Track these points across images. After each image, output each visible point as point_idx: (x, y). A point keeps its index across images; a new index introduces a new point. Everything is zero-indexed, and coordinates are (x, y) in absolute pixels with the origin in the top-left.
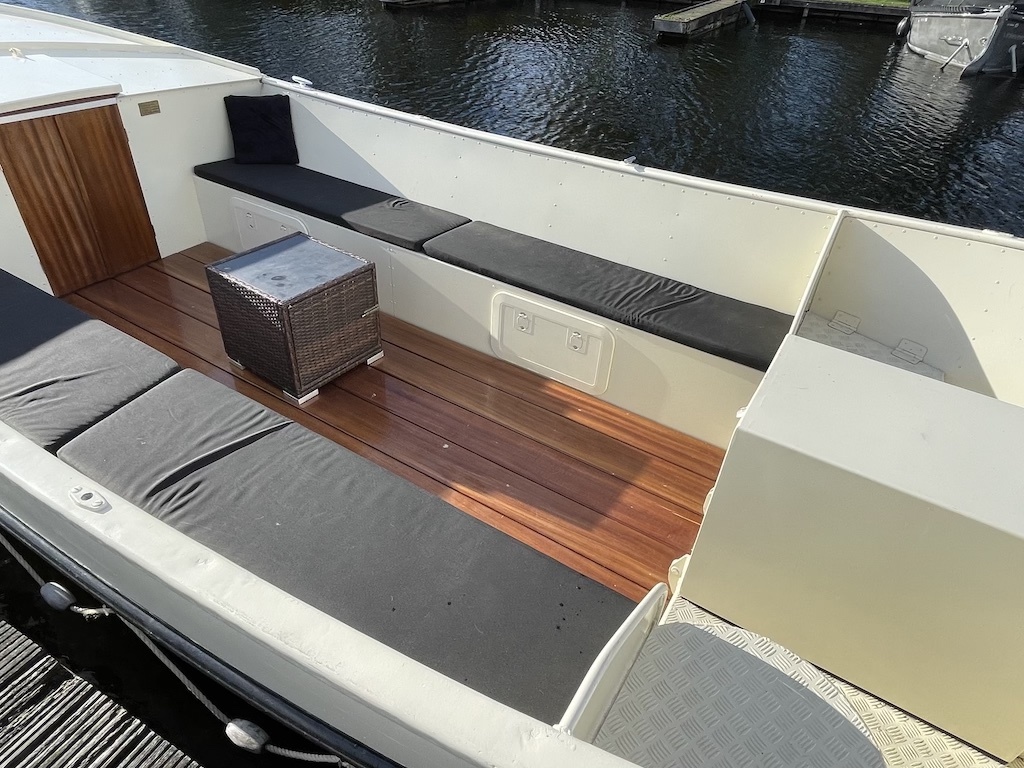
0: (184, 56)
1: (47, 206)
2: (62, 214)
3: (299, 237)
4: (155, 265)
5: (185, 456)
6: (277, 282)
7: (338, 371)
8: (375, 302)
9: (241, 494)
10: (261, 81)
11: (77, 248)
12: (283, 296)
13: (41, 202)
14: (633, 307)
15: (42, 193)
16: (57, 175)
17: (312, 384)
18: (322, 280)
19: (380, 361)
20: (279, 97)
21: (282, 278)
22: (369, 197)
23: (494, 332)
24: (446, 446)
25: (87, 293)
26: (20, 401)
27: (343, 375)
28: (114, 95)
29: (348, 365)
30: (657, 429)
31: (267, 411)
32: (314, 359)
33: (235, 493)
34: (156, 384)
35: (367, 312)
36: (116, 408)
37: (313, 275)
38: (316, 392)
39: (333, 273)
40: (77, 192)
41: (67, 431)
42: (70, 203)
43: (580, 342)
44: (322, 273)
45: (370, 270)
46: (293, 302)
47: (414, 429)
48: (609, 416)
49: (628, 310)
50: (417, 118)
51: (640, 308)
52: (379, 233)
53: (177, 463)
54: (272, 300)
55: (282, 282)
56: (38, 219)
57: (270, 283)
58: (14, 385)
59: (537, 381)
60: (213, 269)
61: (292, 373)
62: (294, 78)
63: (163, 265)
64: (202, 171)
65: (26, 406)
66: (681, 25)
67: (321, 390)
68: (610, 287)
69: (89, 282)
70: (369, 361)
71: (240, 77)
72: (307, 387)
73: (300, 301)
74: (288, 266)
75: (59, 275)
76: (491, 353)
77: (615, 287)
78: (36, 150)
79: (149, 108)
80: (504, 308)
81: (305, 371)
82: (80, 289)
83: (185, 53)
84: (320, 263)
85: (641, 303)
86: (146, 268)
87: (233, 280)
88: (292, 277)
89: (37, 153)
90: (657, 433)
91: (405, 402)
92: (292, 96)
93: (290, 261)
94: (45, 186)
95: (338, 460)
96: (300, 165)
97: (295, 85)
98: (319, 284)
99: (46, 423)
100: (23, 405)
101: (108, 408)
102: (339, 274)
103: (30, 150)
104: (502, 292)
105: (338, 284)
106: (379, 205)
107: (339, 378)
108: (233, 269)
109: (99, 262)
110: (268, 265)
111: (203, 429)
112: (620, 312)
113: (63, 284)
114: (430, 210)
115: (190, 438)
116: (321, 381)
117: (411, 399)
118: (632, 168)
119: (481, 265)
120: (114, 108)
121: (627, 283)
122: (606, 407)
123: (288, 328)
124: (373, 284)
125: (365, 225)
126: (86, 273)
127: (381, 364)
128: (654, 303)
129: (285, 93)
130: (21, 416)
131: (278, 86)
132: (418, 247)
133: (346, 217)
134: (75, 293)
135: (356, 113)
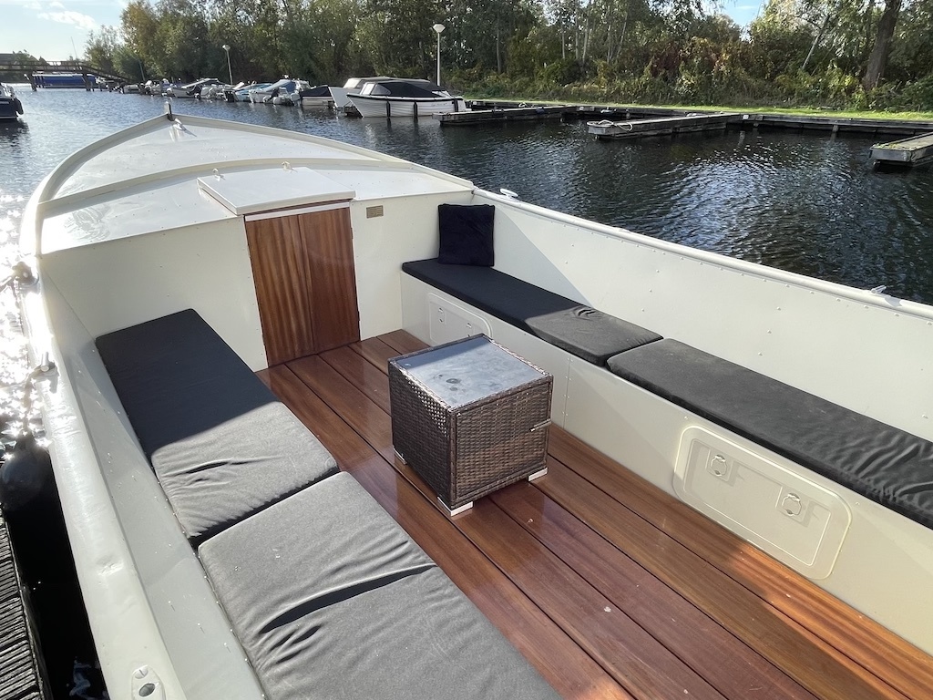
0: (412, 170)
1: (278, 289)
3: (481, 339)
4: (354, 346)
5: (314, 585)
6: (451, 385)
7: (497, 485)
8: (547, 416)
9: (358, 659)
10: (472, 192)
11: (294, 326)
12: (455, 402)
13: (274, 286)
14: (883, 478)
15: (276, 278)
16: (291, 263)
17: (468, 496)
18: (496, 389)
19: (543, 479)
20: (486, 207)
21: (456, 381)
22: (556, 303)
23: (679, 470)
24: (608, 609)
25: (294, 365)
26: (190, 479)
27: (502, 490)
28: (349, 200)
29: (507, 480)
30: (910, 653)
31: (410, 543)
32: (472, 470)
33: (351, 654)
34: (311, 484)
35: (539, 426)
36: (267, 505)
37: (487, 382)
38: (470, 505)
39: (508, 382)
40: (303, 279)
41: (216, 523)
42: (296, 286)
43: (797, 508)
44: (496, 380)
45: (547, 384)
46: (462, 410)
47: (571, 576)
48: (832, 614)
49: (877, 481)
50: (617, 230)
51: (895, 480)
52: (562, 342)
53: (301, 593)
54: (442, 405)
55: (457, 386)
56: (269, 300)
57: (444, 386)
58: (191, 460)
59: (730, 542)
60: (394, 364)
61: (449, 483)
62: (502, 190)
63: (360, 347)
64: (409, 268)
65: (192, 486)
66: (905, 153)
67: (475, 503)
68: (845, 442)
69: (298, 355)
70: (531, 478)
71: (458, 189)
72: (461, 498)
73: (471, 408)
74: (465, 368)
75: (275, 347)
76: (672, 494)
77: (852, 444)
78: (279, 242)
79: (374, 212)
80: (698, 446)
81: (462, 483)
82: (289, 361)
83: (415, 168)
84: (496, 369)
85: (895, 474)
86: (346, 348)
87: (410, 378)
88: (467, 382)
89: (279, 245)
90: (910, 659)
91: (564, 537)
92: (497, 206)
93: (467, 364)
94: (279, 272)
95: (477, 637)
96: (494, 268)
97: (502, 196)
98: (493, 393)
99: (200, 509)
100: (191, 484)
101: (258, 504)
102: (513, 385)
103: (274, 242)
104: (695, 426)
105: (511, 396)
106: (564, 312)
107: (497, 492)
108: (413, 366)
109: (309, 339)
110: (446, 366)
111: (340, 552)
112: (865, 481)
113: (276, 355)
114: (617, 321)
115: (325, 561)
116: (478, 494)
117: (572, 535)
118: (883, 299)
119: (674, 392)
120: (346, 210)
121: (870, 441)
122: (827, 599)
123: (453, 436)
124: (548, 398)
125: (549, 333)
126: (297, 348)
127: (542, 483)
128: (915, 476)
129: (491, 204)
130: (184, 496)
131: (485, 197)
132: (602, 361)
133: (529, 322)
134: (284, 363)
135: (555, 224)
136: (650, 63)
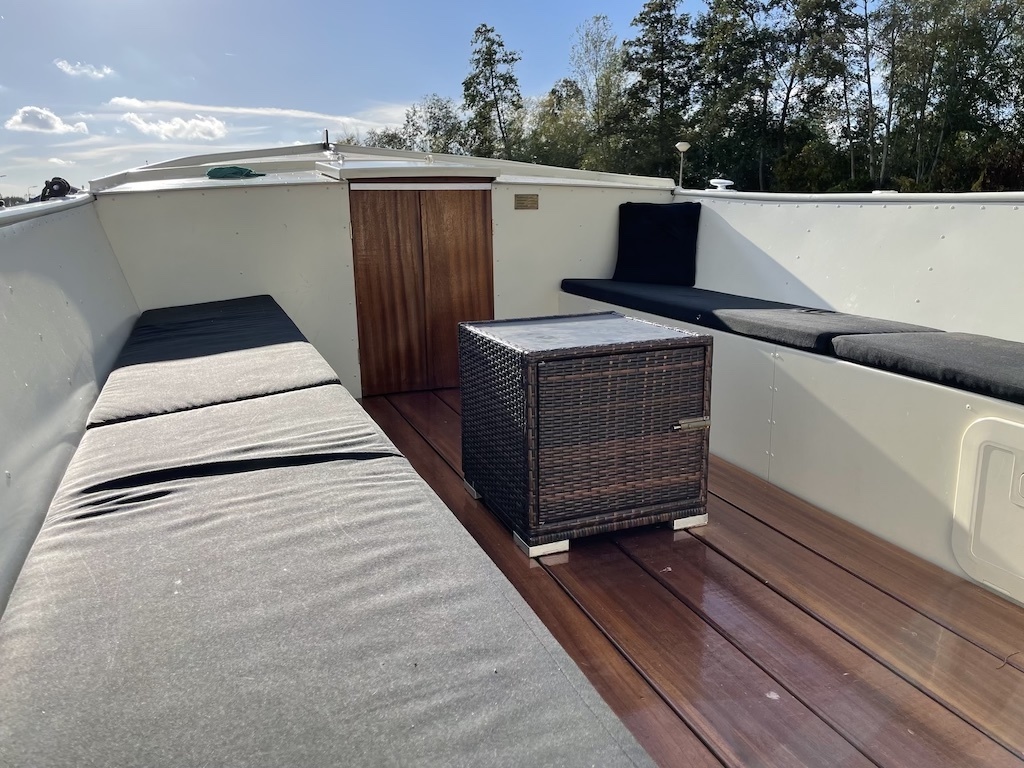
1: (385, 288)
2: (398, 300)
3: (609, 315)
8: (704, 410)
10: (673, 192)
11: (402, 343)
13: (379, 283)
15: (384, 273)
17: (560, 525)
19: (703, 532)
20: (689, 205)
23: (961, 508)
24: (774, 696)
28: (491, 180)
29: (635, 516)
32: (569, 477)
35: (687, 425)
38: (564, 545)
39: (634, 340)
45: (702, 348)
46: (548, 356)
52: (762, 328)
56: (371, 301)
62: (713, 182)
64: (571, 286)
67: (573, 543)
70: (678, 525)
72: (548, 526)
73: (562, 358)
74: (571, 331)
75: (373, 370)
79: (526, 201)
82: (391, 393)
92: (704, 202)
93: (577, 328)
94: (388, 266)
97: (711, 189)
104: (987, 417)
105: (637, 351)
106: (783, 310)
109: (421, 366)
110: (543, 329)
113: (375, 382)
115: (237, 443)
119: (943, 363)
120: (486, 194)
123: (533, 400)
124: (704, 374)
125: (743, 319)
126: (403, 376)
127: (706, 532)
129: (696, 200)
132: (823, 344)
133: (718, 312)
134: (385, 396)
135: (784, 206)
136: (981, 178)
